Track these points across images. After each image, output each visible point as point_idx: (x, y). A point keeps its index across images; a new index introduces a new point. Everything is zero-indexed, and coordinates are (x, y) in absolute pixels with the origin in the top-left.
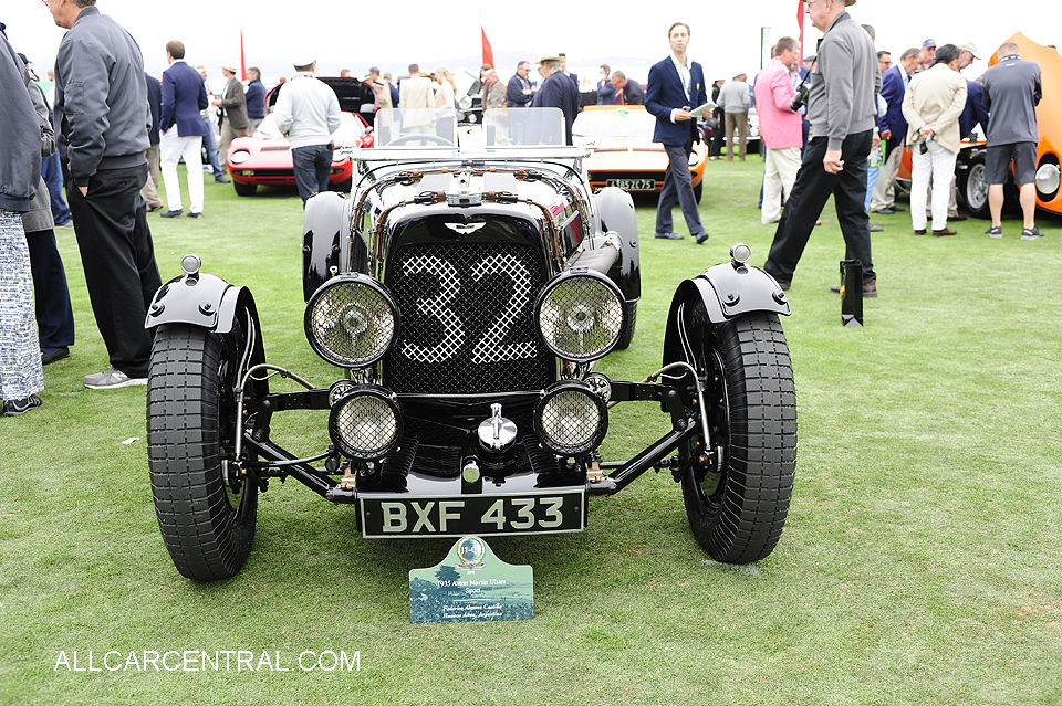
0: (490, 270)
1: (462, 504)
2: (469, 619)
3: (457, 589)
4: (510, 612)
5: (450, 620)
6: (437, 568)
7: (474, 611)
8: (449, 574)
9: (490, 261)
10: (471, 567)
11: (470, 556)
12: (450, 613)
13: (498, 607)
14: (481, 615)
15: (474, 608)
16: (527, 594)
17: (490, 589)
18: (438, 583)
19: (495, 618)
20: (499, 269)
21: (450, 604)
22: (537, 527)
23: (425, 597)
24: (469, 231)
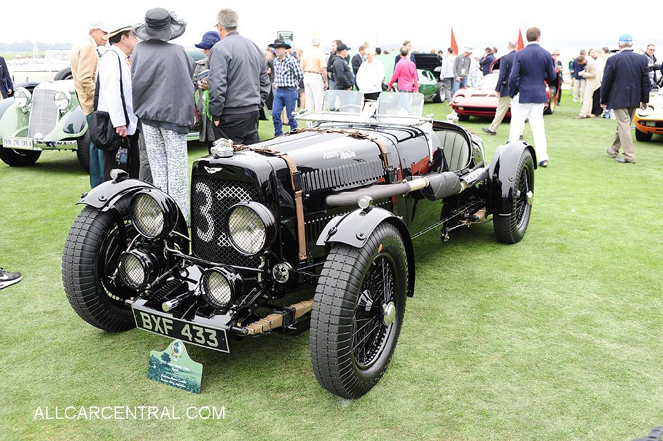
0: (228, 195)
1: (171, 322)
2: (171, 384)
3: (168, 367)
4: (190, 387)
5: (163, 382)
6: (162, 353)
7: (174, 381)
8: (166, 357)
9: (228, 190)
10: (176, 357)
11: (176, 351)
12: (164, 378)
13: (184, 382)
14: (177, 384)
15: (174, 379)
16: (198, 380)
17: (182, 371)
18: (162, 361)
19: (182, 388)
20: (233, 195)
21: (164, 374)
22: (206, 344)
23: (155, 367)
24: (212, 172)
